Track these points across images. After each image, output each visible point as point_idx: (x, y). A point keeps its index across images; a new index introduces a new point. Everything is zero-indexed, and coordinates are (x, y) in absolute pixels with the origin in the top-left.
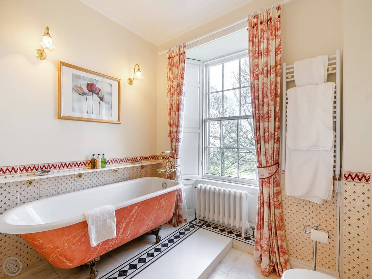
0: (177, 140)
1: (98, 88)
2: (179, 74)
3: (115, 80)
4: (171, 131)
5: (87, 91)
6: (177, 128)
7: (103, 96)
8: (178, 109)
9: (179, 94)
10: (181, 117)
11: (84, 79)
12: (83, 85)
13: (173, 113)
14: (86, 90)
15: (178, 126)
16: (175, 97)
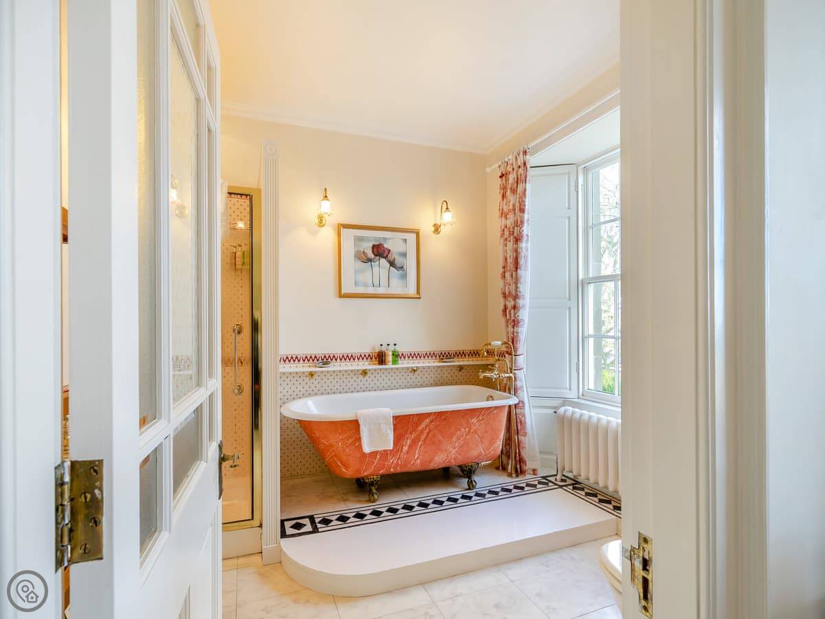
0: (515, 323)
1: (387, 249)
2: (517, 204)
3: (412, 232)
4: (505, 305)
5: (373, 256)
6: (515, 300)
7: (394, 259)
8: (517, 266)
9: (517, 240)
10: (522, 280)
11: (368, 239)
12: (367, 247)
13: (508, 275)
14: (371, 255)
15: (516, 297)
16: (510, 245)
